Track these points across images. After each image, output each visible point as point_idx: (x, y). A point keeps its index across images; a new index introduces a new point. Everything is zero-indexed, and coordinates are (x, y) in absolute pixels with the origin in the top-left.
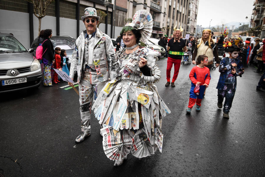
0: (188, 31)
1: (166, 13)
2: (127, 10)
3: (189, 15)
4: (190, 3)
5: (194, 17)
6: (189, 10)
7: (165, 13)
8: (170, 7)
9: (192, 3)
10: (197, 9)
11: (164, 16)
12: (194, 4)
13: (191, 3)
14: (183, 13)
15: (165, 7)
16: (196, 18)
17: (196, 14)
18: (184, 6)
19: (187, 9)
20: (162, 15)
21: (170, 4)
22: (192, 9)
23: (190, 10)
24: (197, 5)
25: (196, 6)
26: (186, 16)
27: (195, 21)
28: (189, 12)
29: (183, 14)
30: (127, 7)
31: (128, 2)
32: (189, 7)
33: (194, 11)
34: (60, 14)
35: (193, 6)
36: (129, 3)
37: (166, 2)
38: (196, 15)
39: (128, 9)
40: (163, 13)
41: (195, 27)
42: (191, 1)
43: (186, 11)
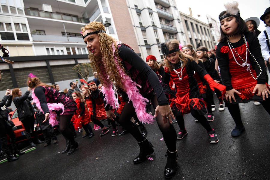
2: (140, 54)
3: (214, 40)
4: (211, 31)
6: (213, 36)
8: (191, 39)
9: (213, 30)
12: (216, 30)
14: (208, 40)
15: (184, 40)
18: (206, 35)
19: (209, 36)
21: (190, 37)
22: (216, 34)
26: (211, 42)
28: (213, 38)
29: (208, 42)
30: (139, 52)
31: (139, 47)
32: (211, 34)
33: (218, 36)
34: (55, 79)
35: (215, 32)
36: (141, 47)
37: (183, 36)
39: (141, 52)
42: (211, 29)
43: (209, 38)
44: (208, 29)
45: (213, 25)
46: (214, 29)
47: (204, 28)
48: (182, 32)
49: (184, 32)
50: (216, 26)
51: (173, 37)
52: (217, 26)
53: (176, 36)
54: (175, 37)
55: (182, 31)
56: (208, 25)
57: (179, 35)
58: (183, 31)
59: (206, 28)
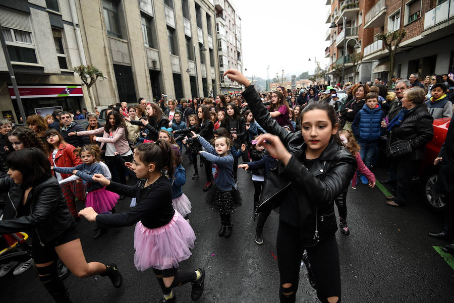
3: (220, 50)
4: (218, 24)
5: (233, 55)
6: (218, 38)
9: (223, 25)
12: (230, 29)
13: (220, 24)
16: (239, 59)
17: (240, 51)
19: (209, 33)
22: (227, 37)
23: (220, 39)
24: (237, 33)
25: (236, 35)
28: (219, 43)
33: (231, 44)
35: (227, 32)
38: (239, 54)
42: (219, 19)
43: (208, 39)
44: (208, 17)
45: (224, 13)
46: (226, 23)
47: (198, 5)
50: (232, 22)
56: (213, 8)
59: (204, 11)
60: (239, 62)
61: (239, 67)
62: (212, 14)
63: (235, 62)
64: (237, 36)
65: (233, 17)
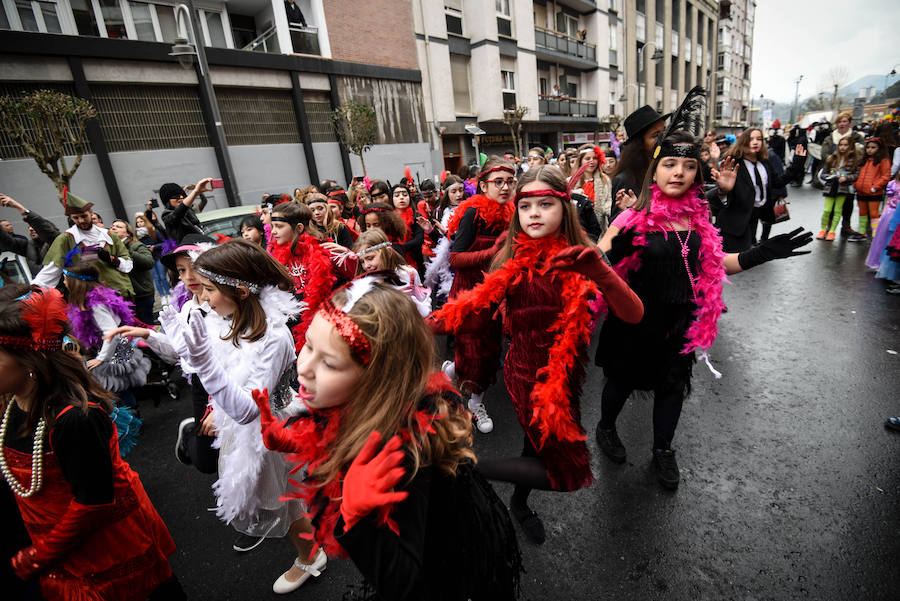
0: (719, 118)
1: (620, 69)
3: (721, 69)
4: (721, 30)
5: (739, 72)
6: (720, 50)
7: (613, 67)
8: (640, 45)
9: (729, 28)
10: (750, 47)
11: (614, 79)
12: (738, 31)
13: (725, 29)
14: (699, 62)
15: (614, 48)
16: (746, 77)
17: (748, 62)
18: (700, 41)
19: (710, 48)
20: (602, 77)
21: (641, 37)
22: (731, 48)
23: (723, 53)
24: (748, 33)
25: (745, 36)
26: (709, 72)
27: (743, 85)
28: (721, 59)
29: (699, 68)
32: (717, 43)
33: (737, 55)
35: (733, 37)
36: (426, 45)
37: (613, 28)
38: (747, 68)
40: (605, 69)
41: (746, 104)
42: (724, 23)
43: (708, 56)
44: (711, 22)
45: (732, 8)
46: (731, 24)
47: (701, 14)
48: (612, 13)
49: (620, 16)
50: (742, 17)
51: (574, 24)
52: (746, 14)
53: (587, 22)
54: (581, 28)
55: (615, 9)
56: (716, 7)
57: (601, 20)
58: (617, 8)
59: (708, 14)
60: (746, 82)
61: (745, 91)
62: (714, 18)
63: (739, 83)
64: (748, 39)
65: (743, 8)
